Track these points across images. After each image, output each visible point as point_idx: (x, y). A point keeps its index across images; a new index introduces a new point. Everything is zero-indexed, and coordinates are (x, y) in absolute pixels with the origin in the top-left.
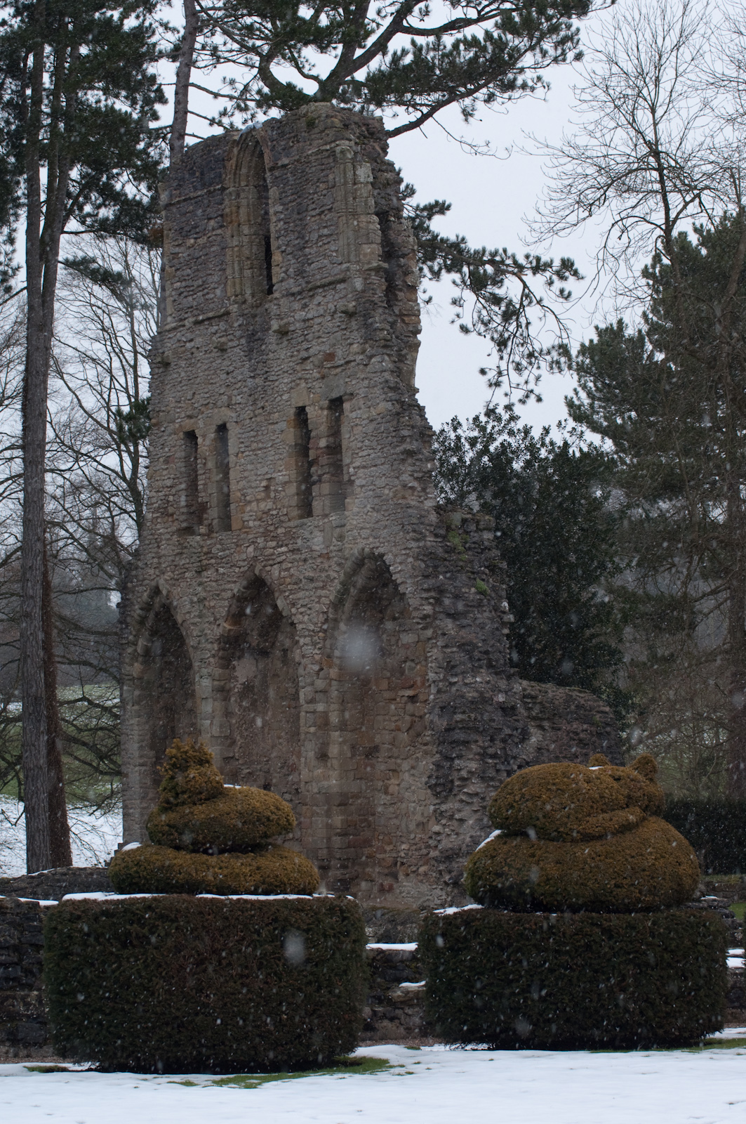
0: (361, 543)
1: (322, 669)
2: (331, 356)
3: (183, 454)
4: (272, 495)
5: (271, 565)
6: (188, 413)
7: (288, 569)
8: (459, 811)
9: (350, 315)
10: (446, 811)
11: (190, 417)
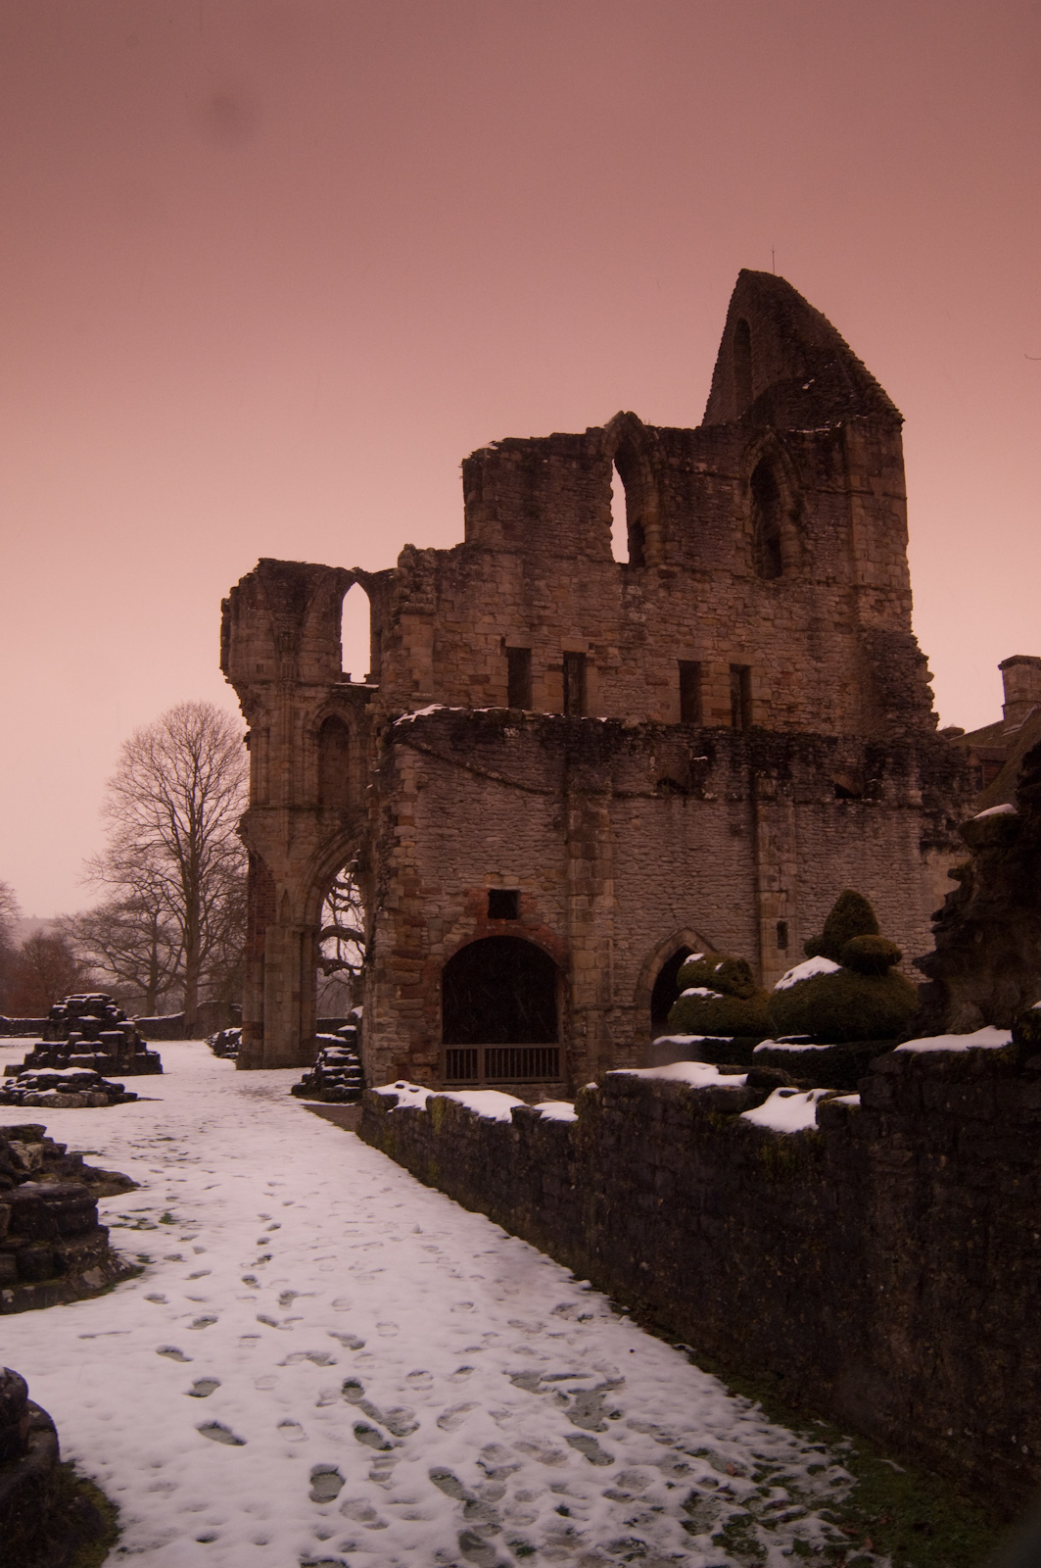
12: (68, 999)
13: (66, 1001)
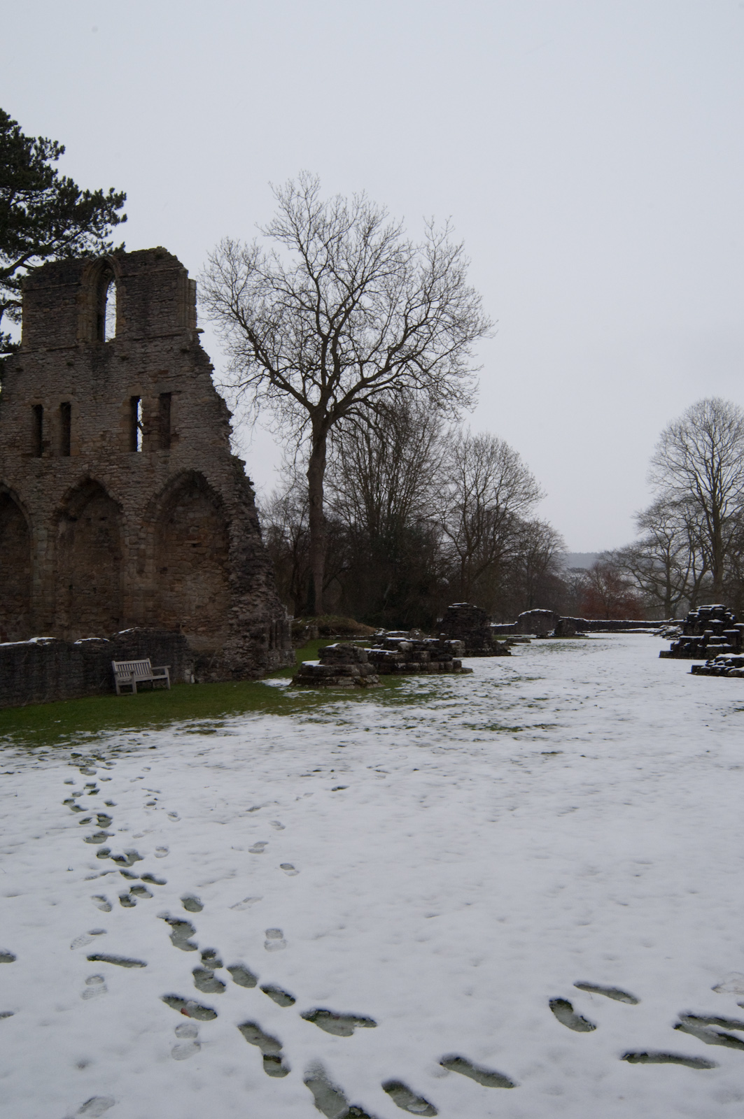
0: (182, 466)
1: (142, 528)
2: (166, 372)
3: (31, 416)
4: (107, 439)
5: (103, 475)
6: (36, 396)
7: (119, 477)
8: (255, 600)
9: (184, 351)
10: (244, 600)
11: (37, 398)
12: (699, 608)
13: (698, 610)
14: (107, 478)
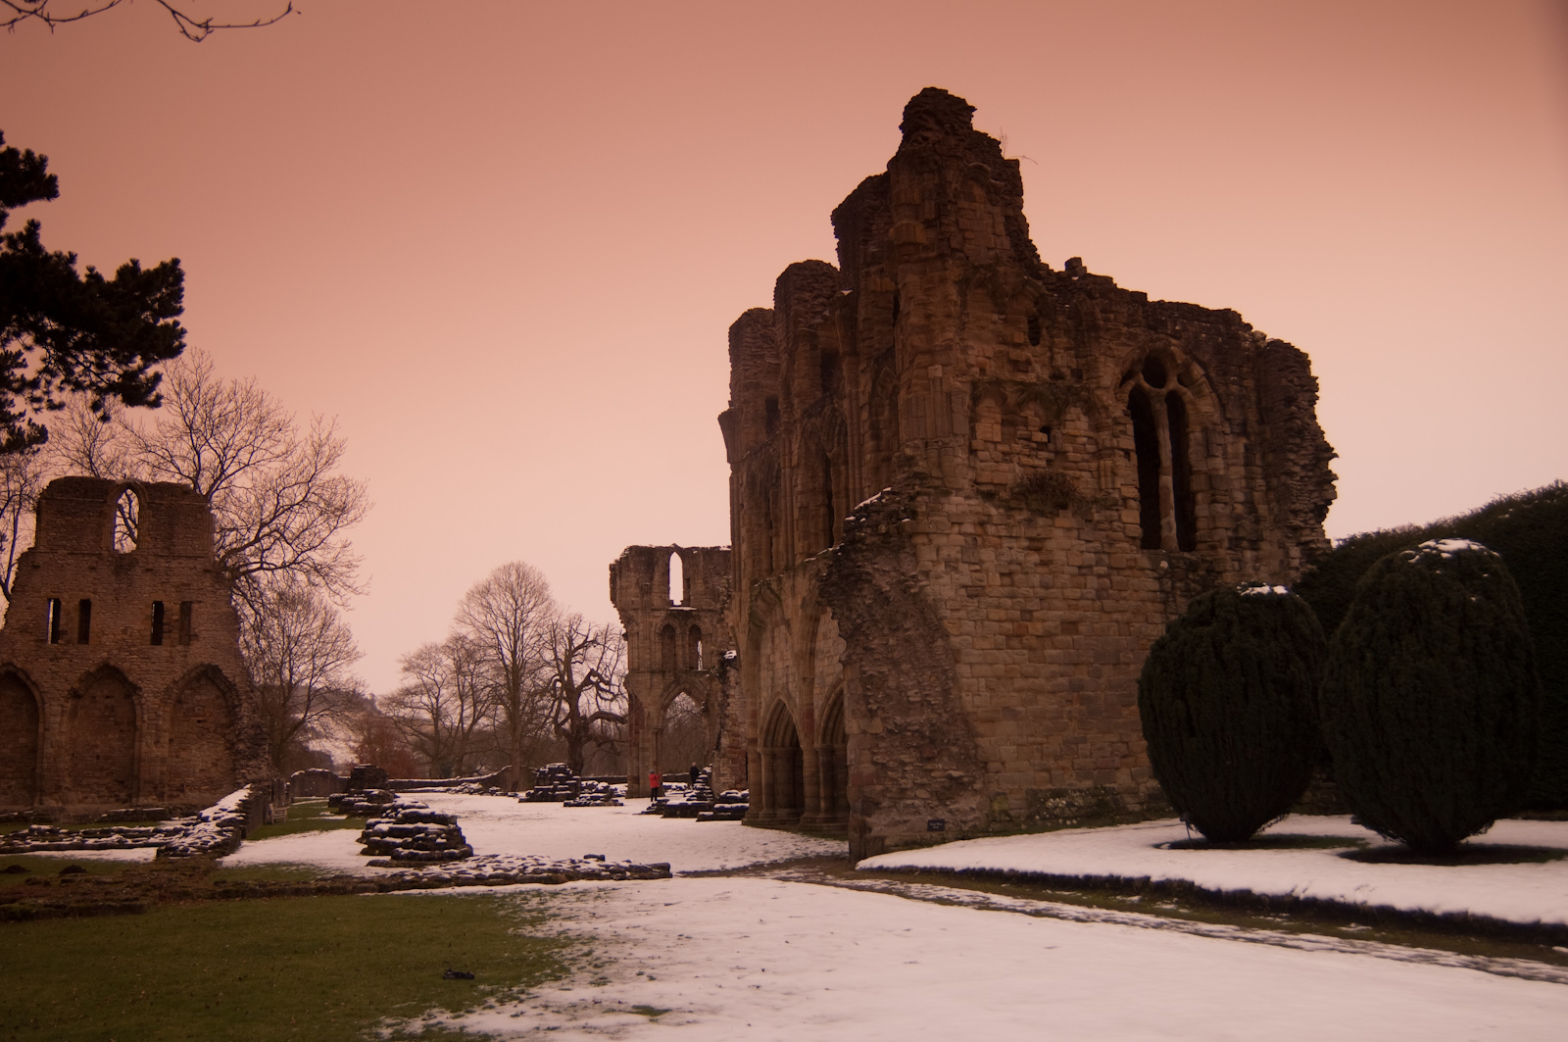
1: (160, 707)
4: (129, 633)
5: (123, 662)
7: (138, 665)
11: (54, 592)
14: (126, 665)
